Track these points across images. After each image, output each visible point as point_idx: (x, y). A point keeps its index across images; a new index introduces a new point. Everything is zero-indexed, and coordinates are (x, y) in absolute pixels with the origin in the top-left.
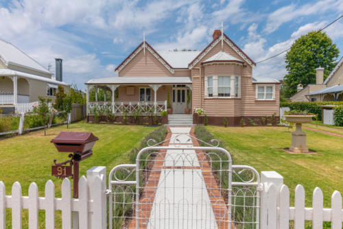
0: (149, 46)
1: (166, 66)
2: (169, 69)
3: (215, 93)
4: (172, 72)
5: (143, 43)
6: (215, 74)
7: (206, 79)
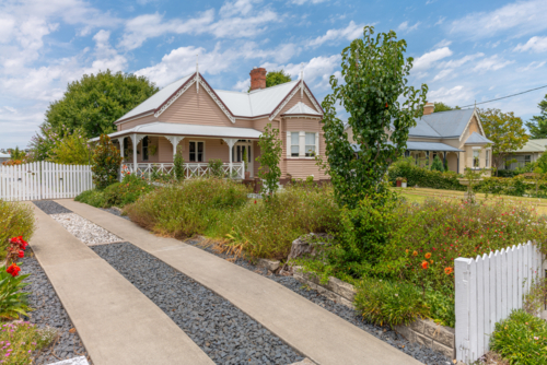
0: (203, 79)
1: (225, 112)
2: (229, 116)
3: (302, 153)
4: (233, 120)
5: (195, 74)
6: (303, 129)
7: (288, 134)
